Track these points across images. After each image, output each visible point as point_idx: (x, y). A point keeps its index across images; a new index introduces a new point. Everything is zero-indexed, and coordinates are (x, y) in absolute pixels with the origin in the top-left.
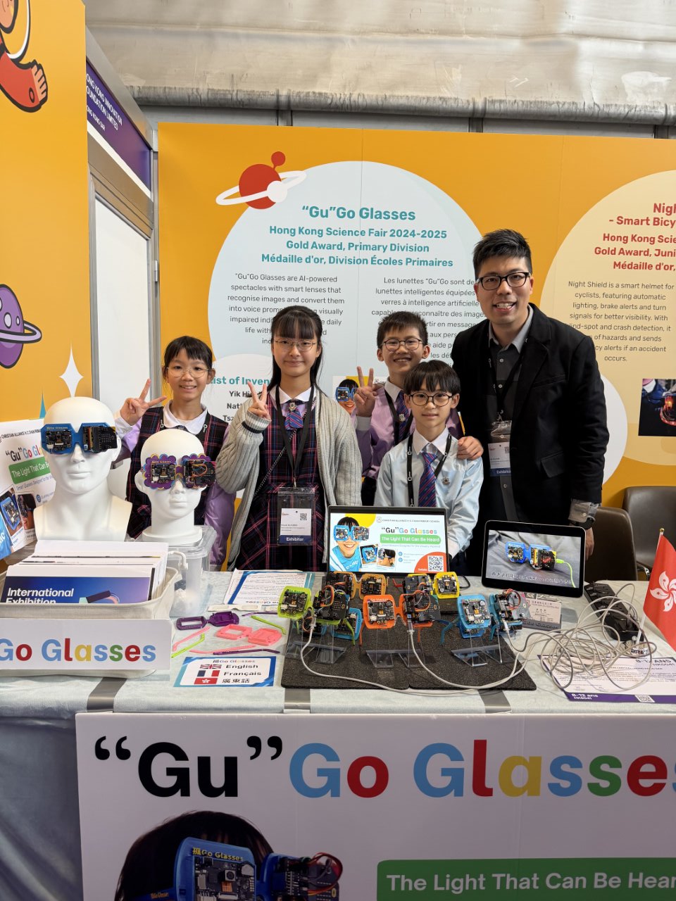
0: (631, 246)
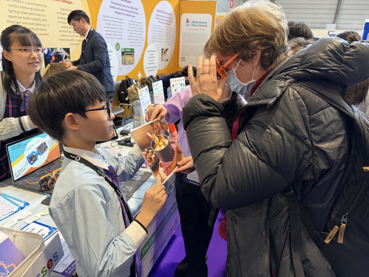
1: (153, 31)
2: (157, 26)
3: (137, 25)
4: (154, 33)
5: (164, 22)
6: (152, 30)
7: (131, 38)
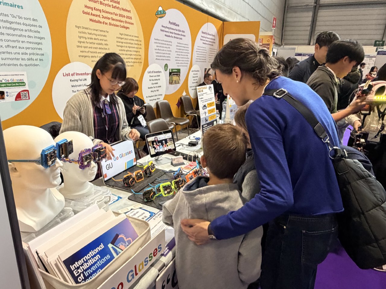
0: (94, 12)
1: (198, 52)
2: (201, 47)
3: (183, 47)
4: (198, 54)
5: (208, 43)
6: (196, 51)
7: (178, 59)
